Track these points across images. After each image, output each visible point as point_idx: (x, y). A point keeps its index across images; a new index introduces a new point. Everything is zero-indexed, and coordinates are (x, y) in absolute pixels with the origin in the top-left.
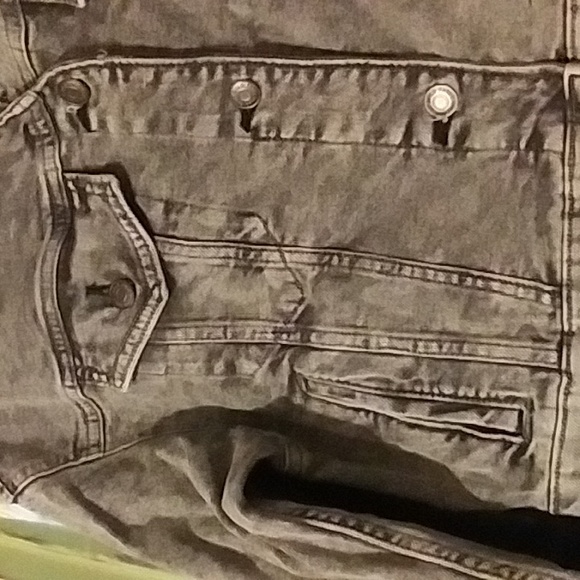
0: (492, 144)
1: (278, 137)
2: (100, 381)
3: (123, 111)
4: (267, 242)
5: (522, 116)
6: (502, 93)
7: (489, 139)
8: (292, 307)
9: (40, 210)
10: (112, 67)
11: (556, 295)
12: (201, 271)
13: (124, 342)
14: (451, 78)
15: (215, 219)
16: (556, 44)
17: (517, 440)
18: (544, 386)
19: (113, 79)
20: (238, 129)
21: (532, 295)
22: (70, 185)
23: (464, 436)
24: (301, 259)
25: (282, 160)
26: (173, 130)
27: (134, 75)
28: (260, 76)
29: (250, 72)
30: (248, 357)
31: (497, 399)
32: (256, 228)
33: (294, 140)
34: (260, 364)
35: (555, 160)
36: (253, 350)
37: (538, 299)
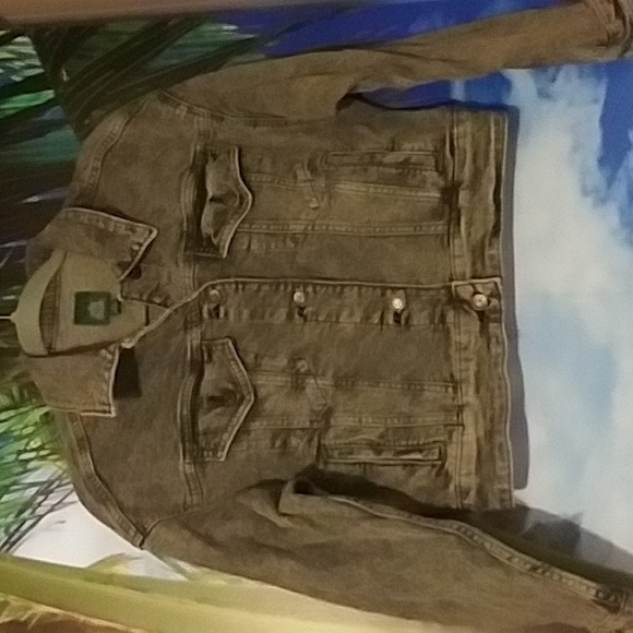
0: (422, 322)
1: (317, 320)
2: (208, 456)
3: (239, 306)
4: (308, 373)
5: (435, 307)
6: (425, 297)
7: (420, 319)
8: (320, 408)
9: (185, 362)
10: (237, 283)
11: (455, 389)
12: (272, 390)
13: (227, 425)
14: (401, 292)
15: (283, 362)
16: (448, 273)
17: (439, 462)
18: (450, 434)
19: (237, 289)
20: (297, 316)
21: (444, 389)
22: (204, 348)
23: (412, 465)
24: (326, 382)
25: (318, 331)
26: (263, 318)
27: (247, 287)
28: (310, 289)
29: (305, 287)
30: (295, 436)
31: (429, 444)
32: (303, 366)
33: (324, 321)
34: (302, 439)
35: (451, 326)
36: (298, 432)
37: (447, 391)
